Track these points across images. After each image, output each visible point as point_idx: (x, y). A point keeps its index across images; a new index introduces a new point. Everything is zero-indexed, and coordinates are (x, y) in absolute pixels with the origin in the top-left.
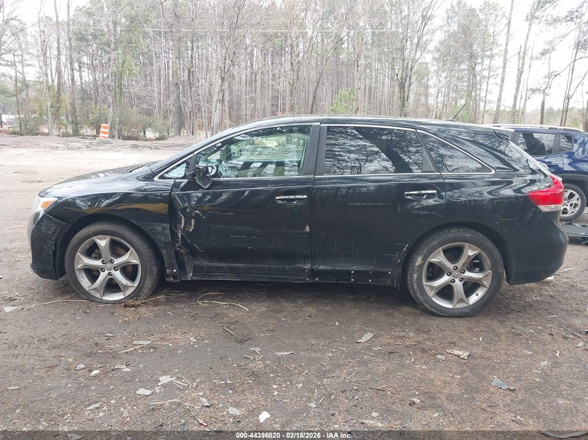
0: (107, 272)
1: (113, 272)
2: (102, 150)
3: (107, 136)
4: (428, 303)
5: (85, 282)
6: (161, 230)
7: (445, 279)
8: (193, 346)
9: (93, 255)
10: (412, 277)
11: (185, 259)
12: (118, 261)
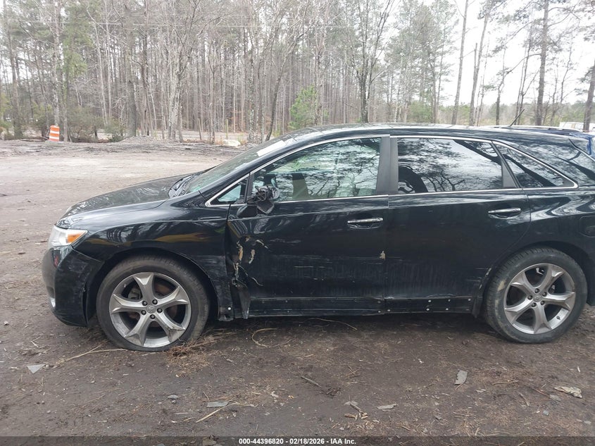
0: (148, 315)
1: (156, 314)
2: (56, 154)
3: (58, 138)
4: (508, 330)
5: (122, 328)
6: (216, 263)
7: (526, 303)
8: (278, 404)
9: (130, 295)
10: (493, 302)
11: (241, 294)
12: (162, 301)
